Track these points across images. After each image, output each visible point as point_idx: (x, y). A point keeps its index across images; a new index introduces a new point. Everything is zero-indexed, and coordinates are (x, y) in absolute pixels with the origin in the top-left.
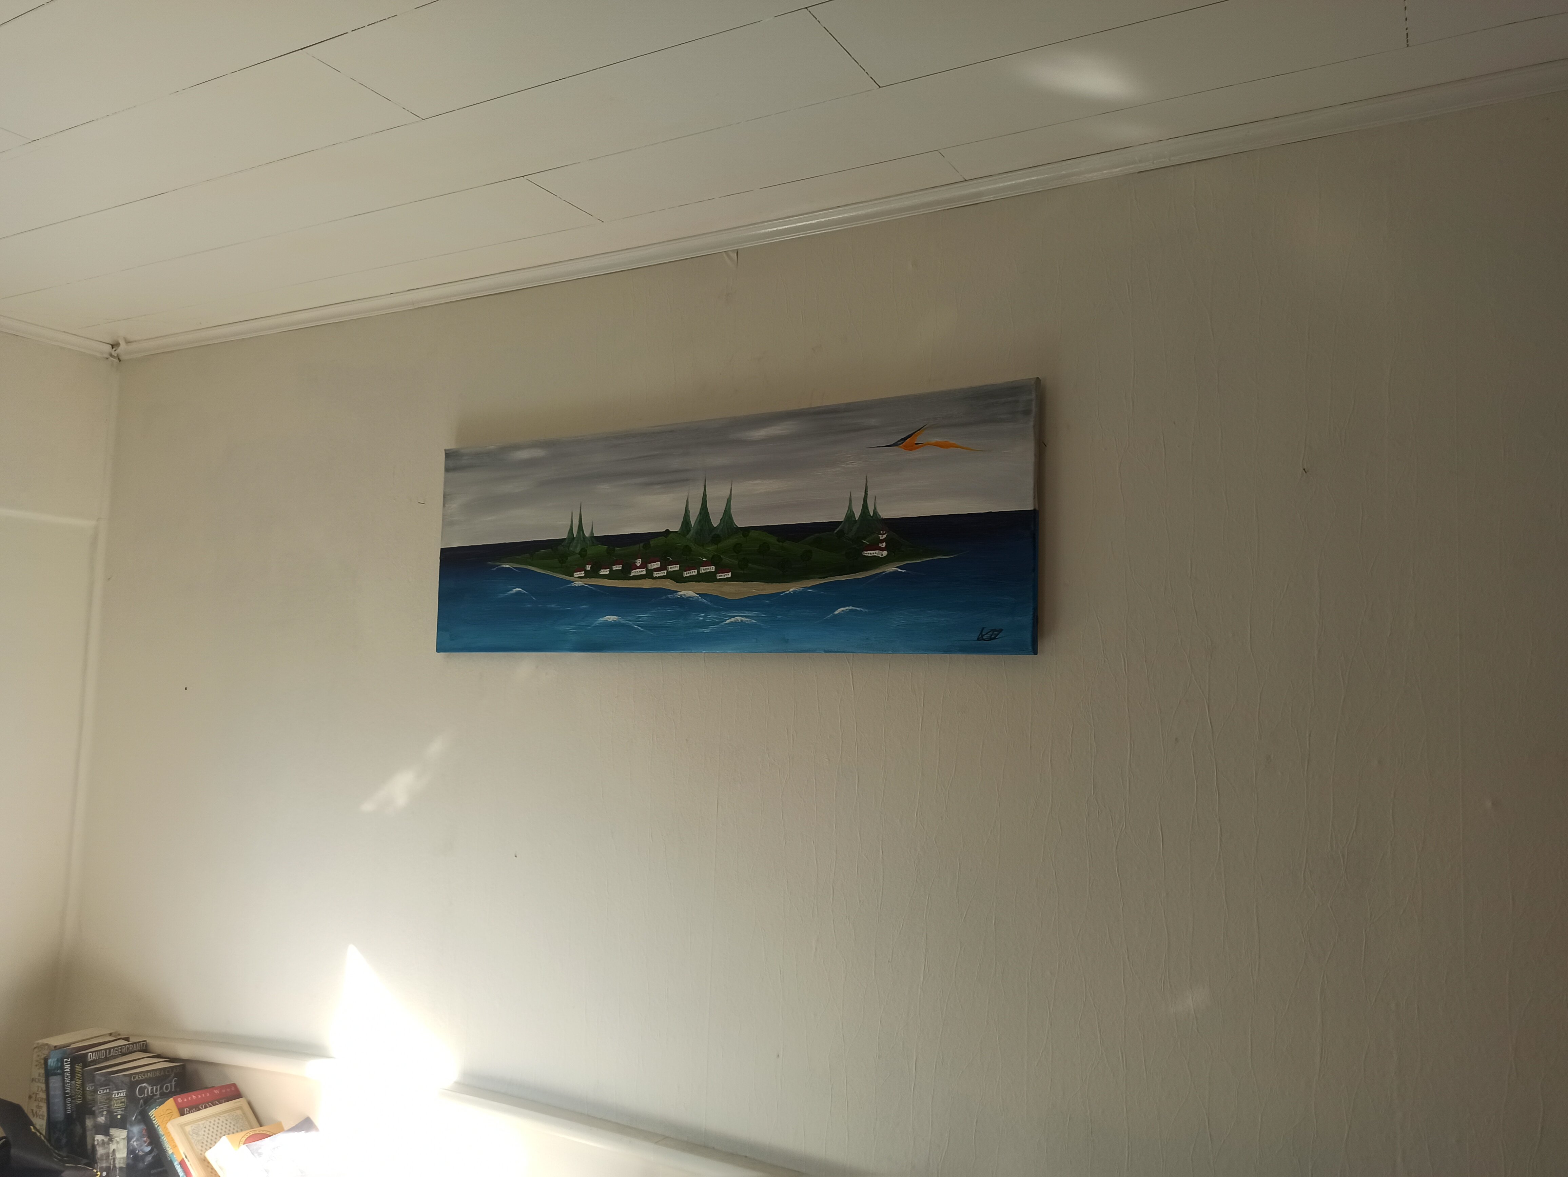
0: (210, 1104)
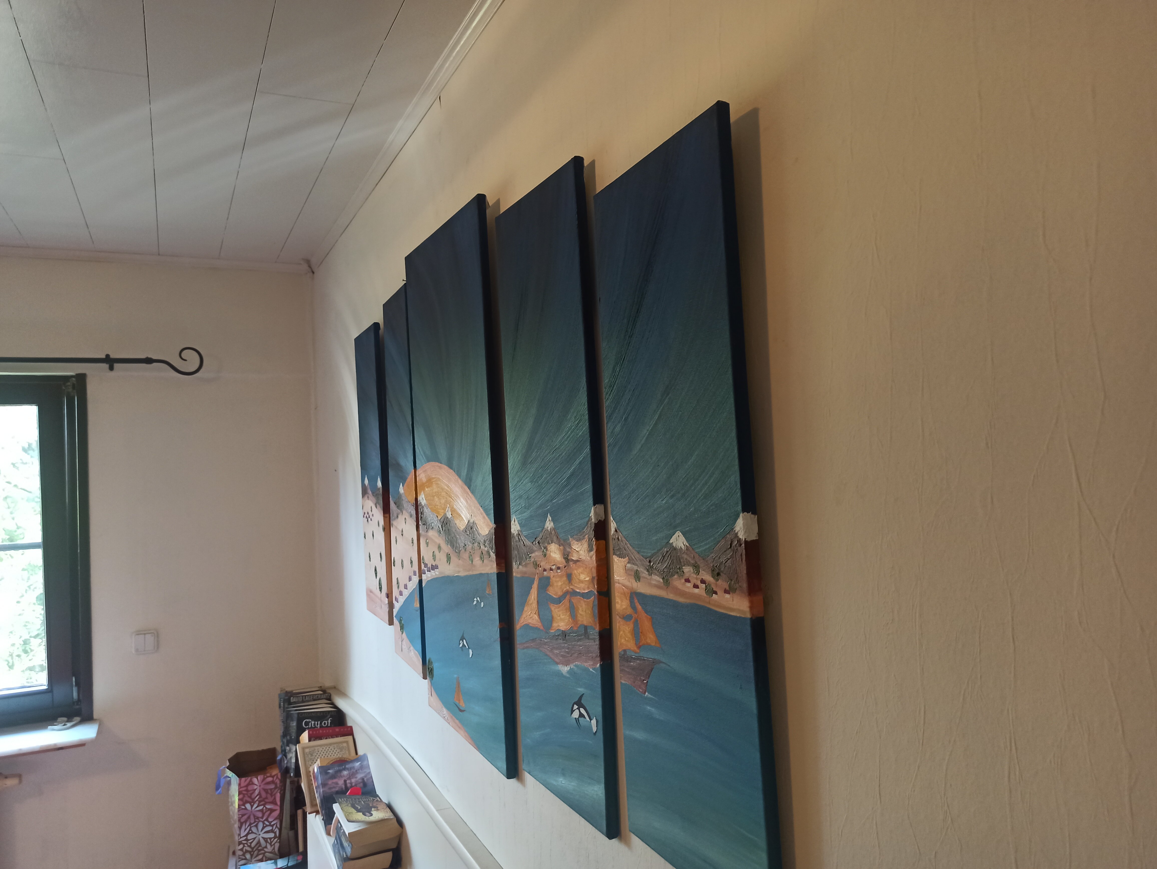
0: (330, 737)
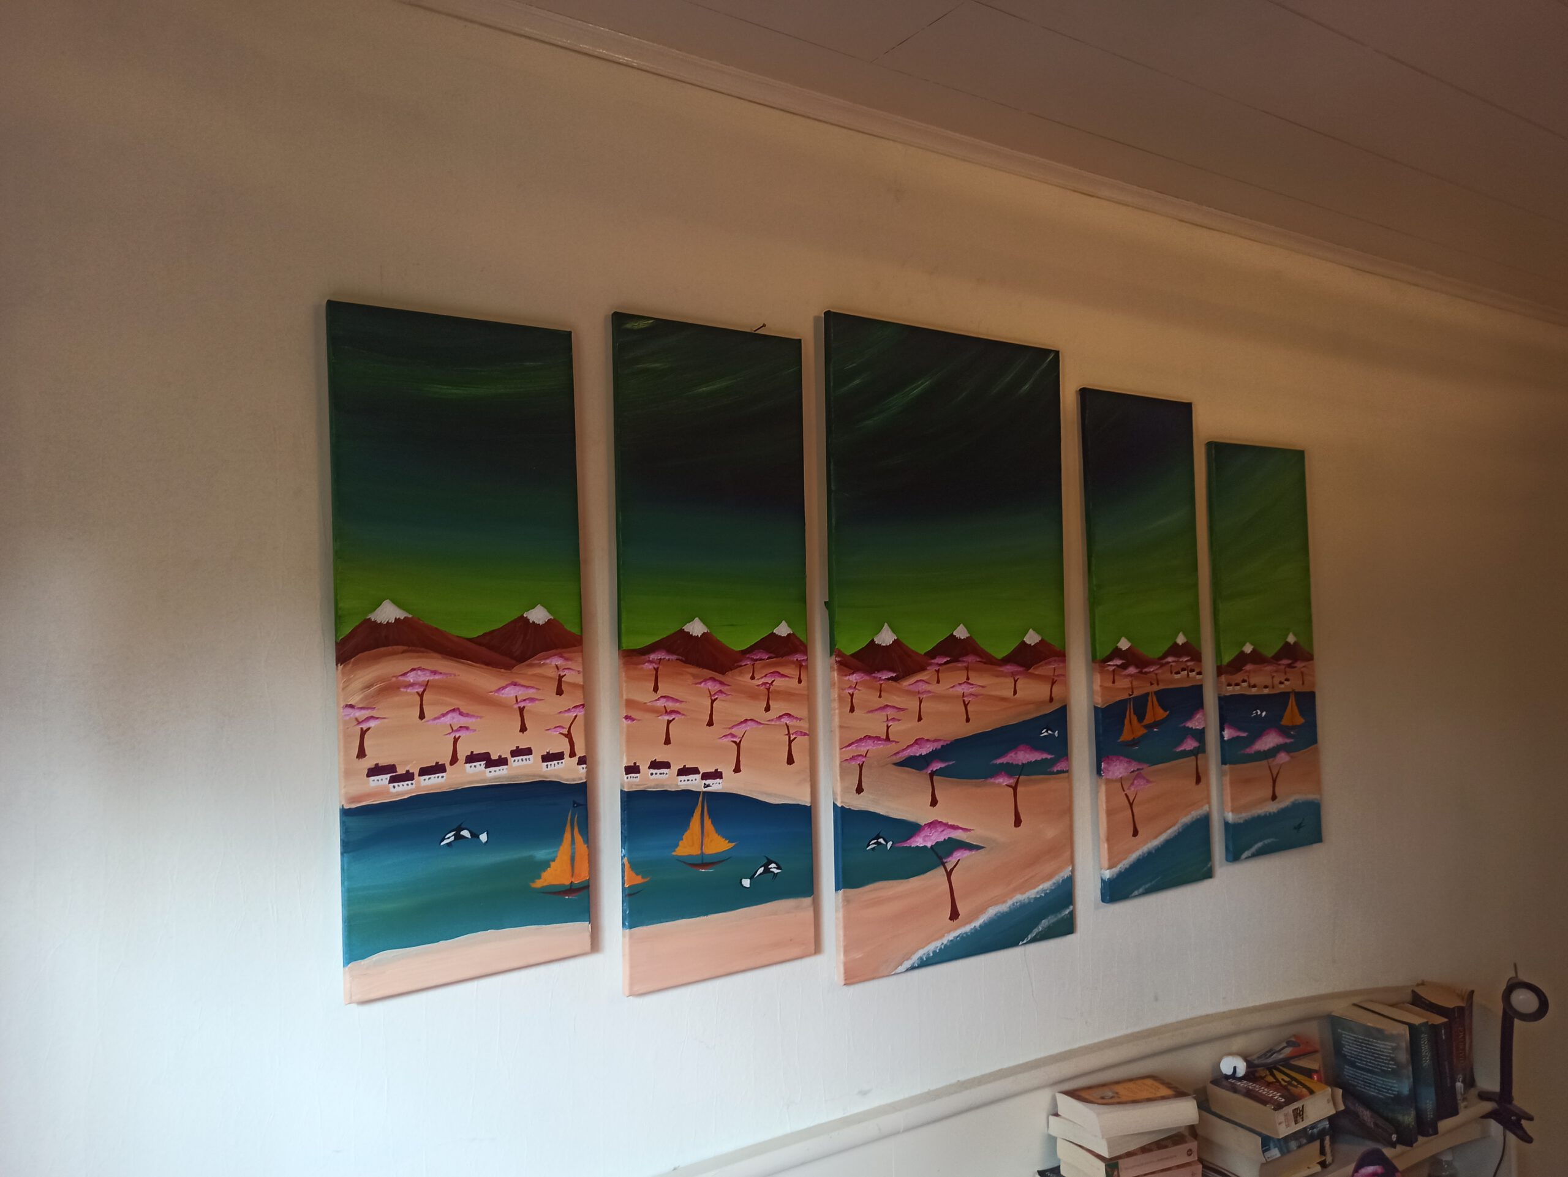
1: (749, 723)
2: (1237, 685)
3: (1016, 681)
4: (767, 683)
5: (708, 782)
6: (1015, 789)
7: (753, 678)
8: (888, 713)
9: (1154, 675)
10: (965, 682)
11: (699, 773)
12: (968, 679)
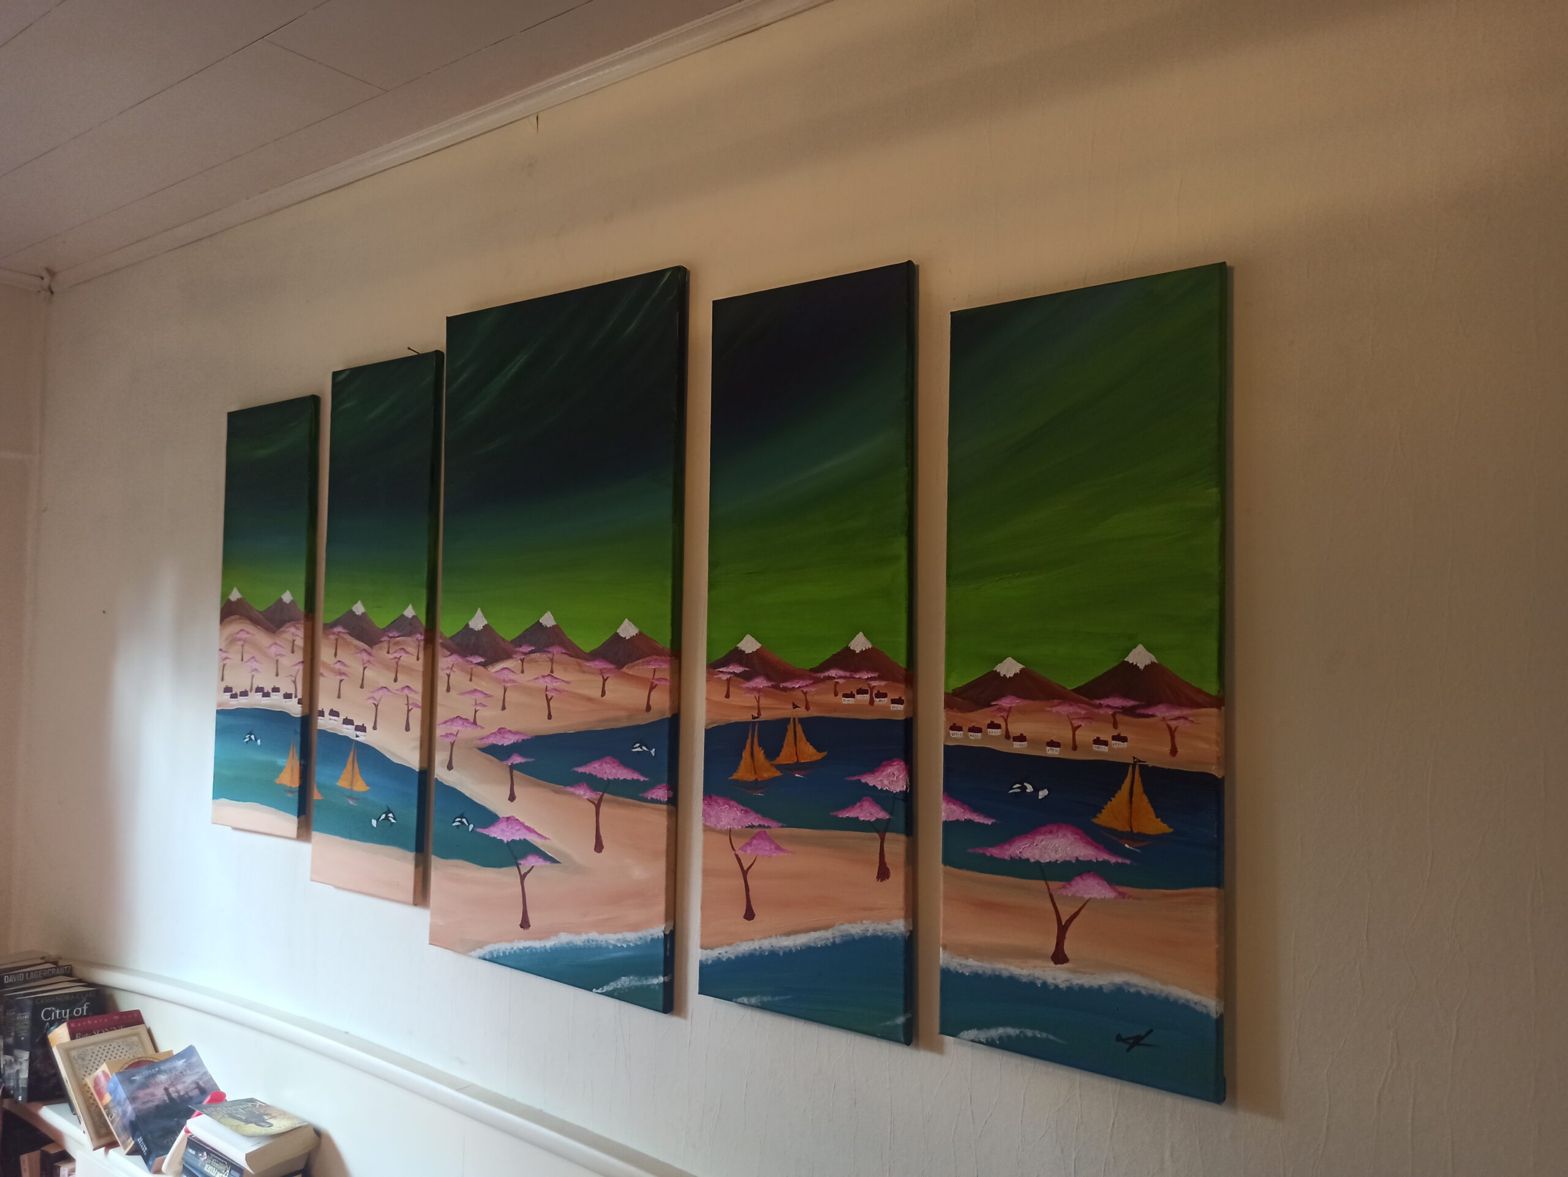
0: (105, 1029)
1: (384, 690)
2: (979, 730)
3: (605, 680)
4: (397, 658)
5: (358, 733)
6: (598, 807)
7: (388, 653)
8: (477, 697)
9: (802, 696)
10: (549, 675)
11: (353, 724)
12: (552, 671)
